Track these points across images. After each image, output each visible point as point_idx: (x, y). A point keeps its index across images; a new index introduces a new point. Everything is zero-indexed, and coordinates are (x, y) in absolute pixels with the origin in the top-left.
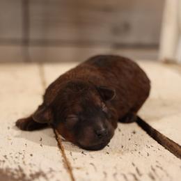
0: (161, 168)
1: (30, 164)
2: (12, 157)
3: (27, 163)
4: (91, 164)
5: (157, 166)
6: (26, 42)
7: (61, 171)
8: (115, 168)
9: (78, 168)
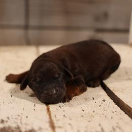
0: (120, 128)
1: (26, 124)
2: (13, 118)
3: (23, 123)
4: (70, 124)
5: (117, 127)
6: (26, 27)
7: (47, 129)
8: (86, 127)
9: (60, 127)
